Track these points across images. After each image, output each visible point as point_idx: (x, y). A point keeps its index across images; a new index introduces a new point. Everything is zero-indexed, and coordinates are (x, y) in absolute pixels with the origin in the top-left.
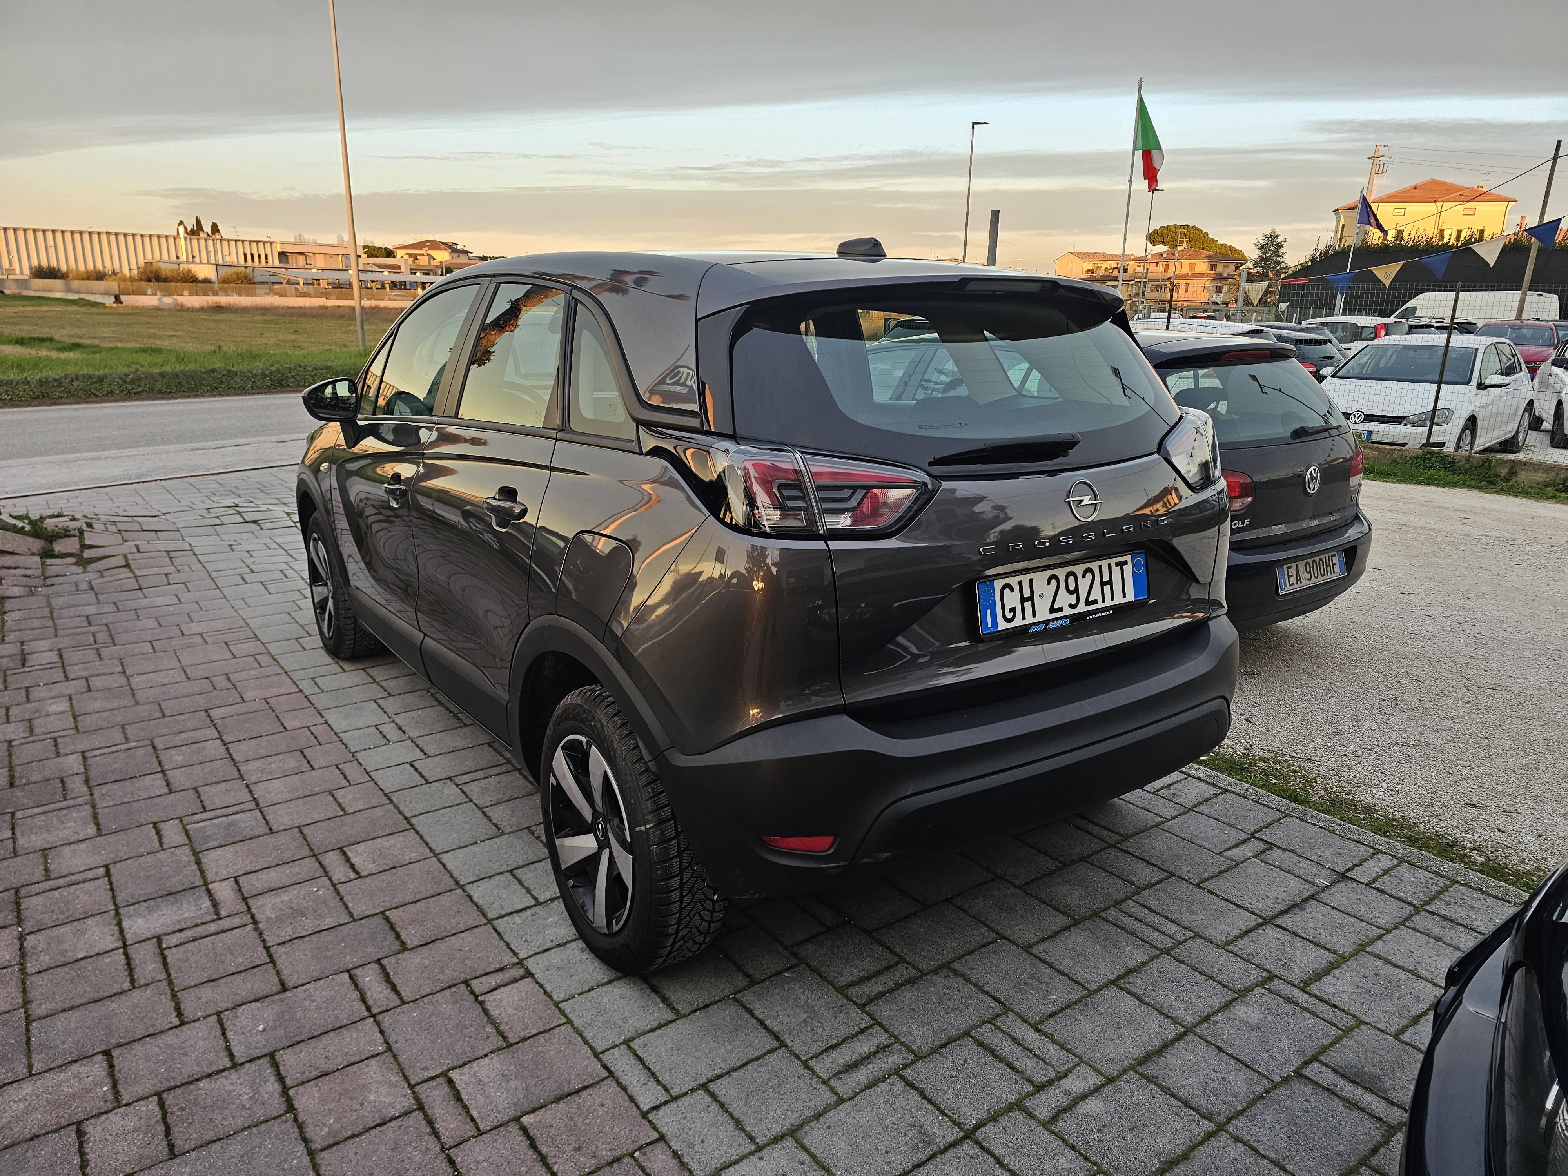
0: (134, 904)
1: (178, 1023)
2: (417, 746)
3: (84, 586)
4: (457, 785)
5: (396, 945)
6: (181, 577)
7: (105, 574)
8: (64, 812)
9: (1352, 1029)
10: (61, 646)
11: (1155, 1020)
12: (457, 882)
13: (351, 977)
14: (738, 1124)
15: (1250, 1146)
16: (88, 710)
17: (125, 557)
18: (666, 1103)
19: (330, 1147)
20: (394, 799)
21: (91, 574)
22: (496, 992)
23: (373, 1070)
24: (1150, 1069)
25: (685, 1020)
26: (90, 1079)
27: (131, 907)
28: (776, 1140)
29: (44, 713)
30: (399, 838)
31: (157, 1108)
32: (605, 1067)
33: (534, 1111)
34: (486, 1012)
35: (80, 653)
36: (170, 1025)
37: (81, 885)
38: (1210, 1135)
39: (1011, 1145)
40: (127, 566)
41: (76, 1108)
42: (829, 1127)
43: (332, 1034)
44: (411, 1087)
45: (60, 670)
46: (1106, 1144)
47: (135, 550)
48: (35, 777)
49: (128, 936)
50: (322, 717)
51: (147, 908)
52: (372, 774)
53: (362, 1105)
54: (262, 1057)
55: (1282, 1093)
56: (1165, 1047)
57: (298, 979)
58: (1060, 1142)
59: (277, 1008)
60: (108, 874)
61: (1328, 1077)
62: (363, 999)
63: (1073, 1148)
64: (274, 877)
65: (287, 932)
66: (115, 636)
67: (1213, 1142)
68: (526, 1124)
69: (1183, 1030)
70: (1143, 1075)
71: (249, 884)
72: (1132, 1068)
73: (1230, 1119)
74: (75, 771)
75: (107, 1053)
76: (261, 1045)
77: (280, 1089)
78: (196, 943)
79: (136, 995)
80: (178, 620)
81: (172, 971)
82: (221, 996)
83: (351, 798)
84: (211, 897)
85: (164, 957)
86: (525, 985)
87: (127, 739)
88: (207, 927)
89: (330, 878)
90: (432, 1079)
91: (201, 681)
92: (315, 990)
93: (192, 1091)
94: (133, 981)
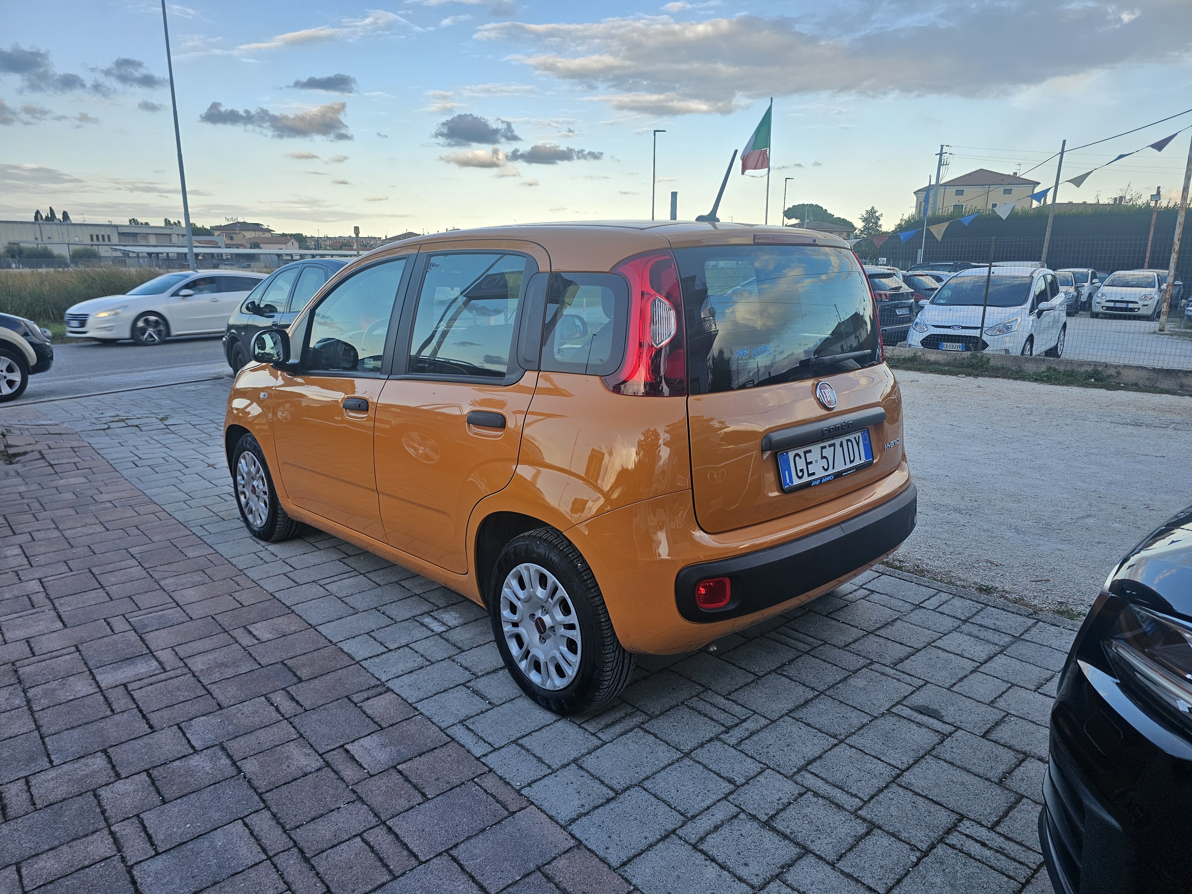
0: (102, 666)
1: (150, 731)
4: (320, 586)
5: (295, 680)
6: (87, 464)
7: (26, 464)
8: (36, 615)
9: (922, 686)
10: (4, 513)
11: (801, 688)
12: (331, 642)
13: (266, 699)
14: (540, 759)
15: (860, 750)
16: (37, 553)
17: (40, 452)
18: (491, 752)
19: (271, 790)
20: (277, 596)
21: (16, 465)
22: (369, 701)
23: (293, 748)
24: (798, 714)
26: (96, 766)
27: (100, 669)
28: (564, 766)
30: (285, 618)
31: (147, 778)
32: (449, 736)
33: (405, 762)
34: (364, 712)
35: (21, 517)
36: (146, 733)
37: (60, 658)
38: (835, 745)
39: (713, 758)
40: (43, 458)
41: (90, 782)
43: (260, 731)
44: (320, 755)
45: (9, 528)
46: (772, 754)
47: (47, 447)
48: (7, 596)
49: (102, 685)
50: (213, 549)
51: (111, 668)
53: (289, 767)
54: (214, 746)
55: (879, 721)
56: (807, 702)
57: (230, 702)
58: (743, 755)
59: (218, 718)
60: (78, 650)
61: (906, 712)
63: (751, 757)
64: (199, 646)
65: (216, 676)
66: (44, 505)
67: (837, 749)
68: (400, 769)
69: (818, 693)
70: (793, 718)
71: (184, 651)
72: (787, 714)
73: (847, 737)
74: (37, 591)
75: (105, 751)
76: (211, 738)
77: (230, 762)
78: (153, 686)
79: (117, 718)
80: (90, 492)
81: (139, 703)
82: (178, 713)
83: (246, 597)
84: (157, 660)
85: (131, 695)
86: (389, 696)
87: (71, 569)
88: (158, 676)
89: (240, 644)
90: (334, 749)
91: (118, 531)
92: (243, 707)
93: (169, 768)
94: (112, 710)
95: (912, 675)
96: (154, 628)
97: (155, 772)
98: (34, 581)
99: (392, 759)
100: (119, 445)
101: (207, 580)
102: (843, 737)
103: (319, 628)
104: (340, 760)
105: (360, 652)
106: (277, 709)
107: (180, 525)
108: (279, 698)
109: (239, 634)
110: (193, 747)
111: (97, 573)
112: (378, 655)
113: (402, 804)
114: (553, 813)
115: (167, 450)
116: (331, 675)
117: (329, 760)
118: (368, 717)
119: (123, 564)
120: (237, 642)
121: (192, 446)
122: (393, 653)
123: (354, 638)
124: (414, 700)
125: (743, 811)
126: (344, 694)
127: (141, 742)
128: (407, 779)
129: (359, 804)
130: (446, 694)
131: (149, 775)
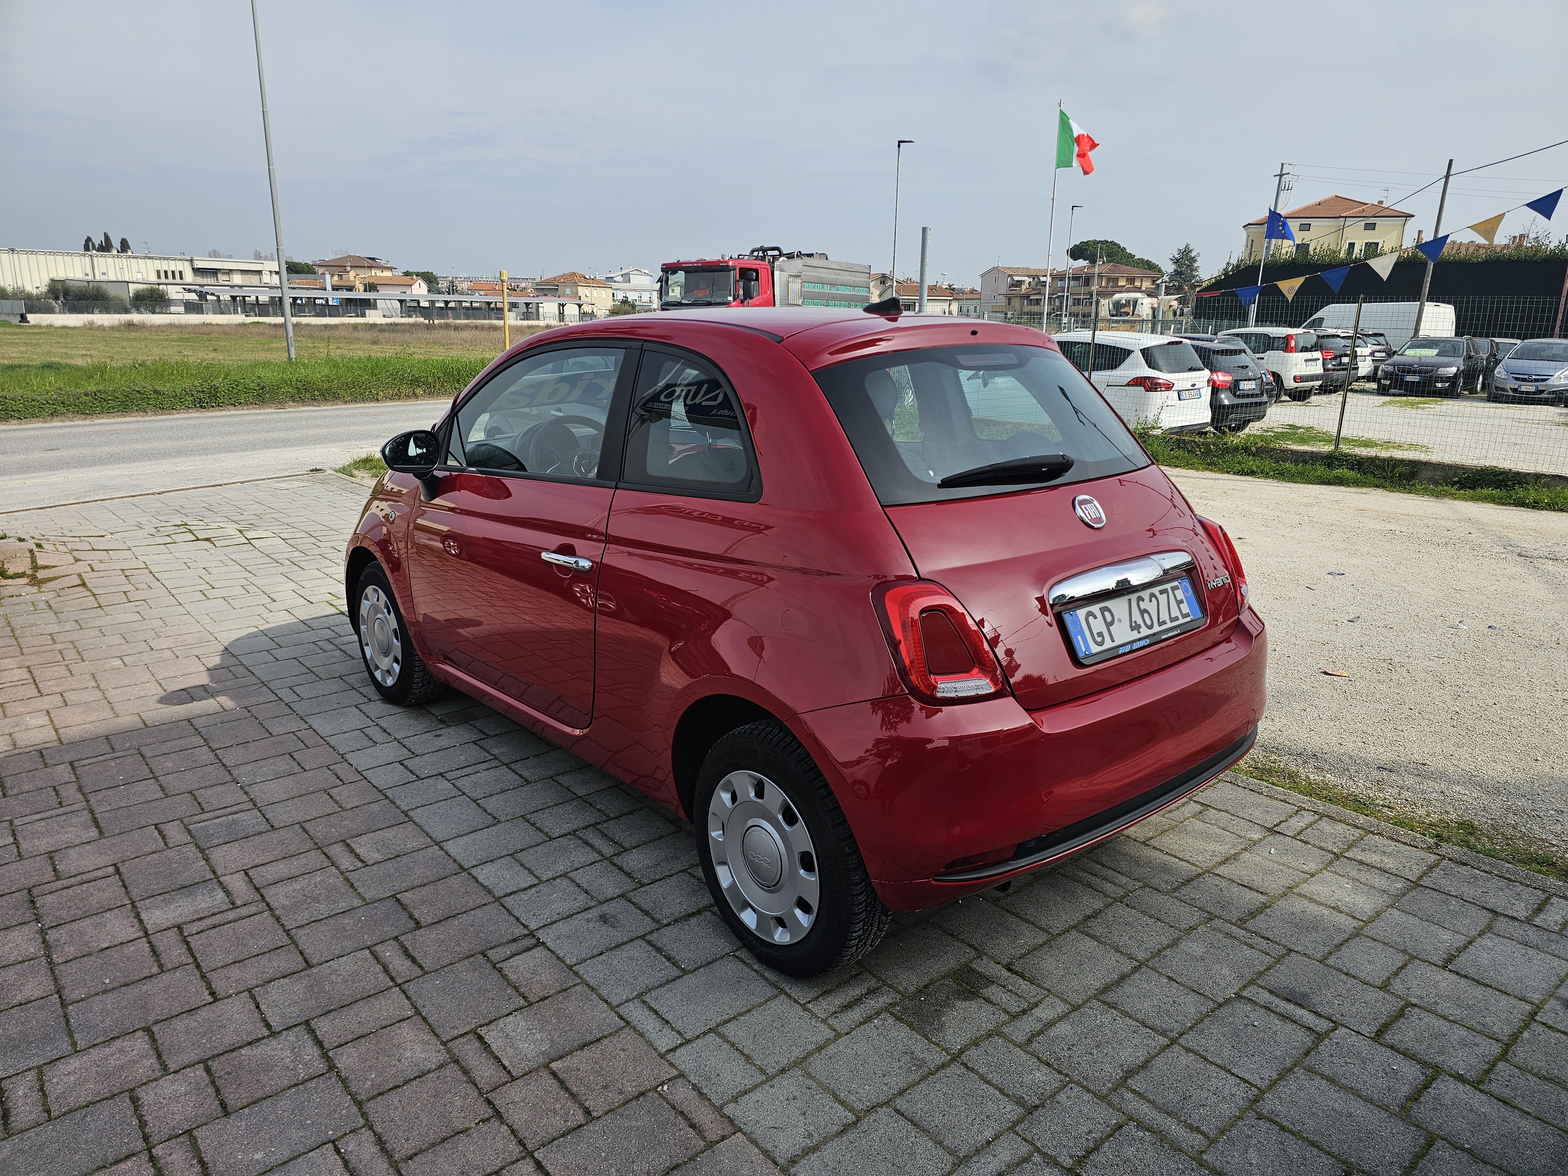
0: (149, 897)
1: (212, 1000)
2: (404, 746)
3: (43, 606)
4: (449, 781)
5: (411, 924)
6: (141, 595)
7: (62, 593)
8: (63, 817)
9: (1283, 956)
10: (29, 664)
11: (1113, 956)
12: (461, 867)
13: (371, 952)
14: (748, 1058)
15: (1200, 1055)
16: (68, 723)
17: (80, 575)
18: (681, 1045)
19: (374, 1098)
20: (389, 795)
21: (46, 594)
22: (512, 960)
23: (406, 1032)
24: (1111, 997)
25: (691, 976)
26: (135, 1052)
27: (147, 901)
28: (783, 1071)
29: (24, 727)
30: (400, 830)
31: (205, 1074)
32: (622, 1018)
33: (561, 1057)
34: (504, 977)
35: (49, 669)
36: (204, 1002)
37: (93, 883)
38: (1164, 1048)
39: (993, 1064)
40: (84, 584)
41: (126, 1077)
42: (830, 1058)
43: (361, 1003)
44: (444, 1044)
45: (33, 686)
46: (1076, 1060)
47: (89, 569)
48: (26, 788)
49: (148, 927)
50: (306, 723)
51: (162, 901)
52: (364, 773)
53: (399, 1061)
54: (297, 1025)
55: (1226, 1011)
56: (1122, 978)
57: (321, 956)
58: (1035, 1060)
59: (305, 982)
60: (118, 872)
61: (1263, 997)
62: (386, 970)
63: (1048, 1064)
64: (282, 869)
65: (304, 916)
66: (83, 653)
67: (1168, 1054)
68: (555, 1069)
69: (1137, 964)
70: (1104, 1002)
71: (261, 876)
72: (1095, 997)
73: (1181, 1035)
74: (67, 780)
75: (148, 1030)
76: (294, 1014)
77: (319, 1051)
78: (218, 929)
79: (166, 977)
80: (143, 635)
81: (197, 955)
82: (249, 975)
83: (346, 795)
84: (224, 888)
85: (188, 943)
86: (538, 952)
87: (113, 749)
88: (225, 915)
89: (337, 868)
90: (462, 1036)
92: (340, 966)
93: (234, 1058)
94: (161, 966)
95: (1268, 939)
96: (221, 841)
97: (216, 1064)
98: (63, 766)
99: (543, 1054)
100: (185, 567)
101: (297, 769)
102: (1175, 1034)
103: (447, 846)
104: (471, 1054)
105: (501, 885)
107: (262, 686)
108: (389, 952)
109: (337, 851)
110: (268, 1026)
111: (148, 754)
112: (526, 889)
113: (558, 1124)
114: (768, 1147)
115: (248, 574)
116: (461, 919)
117: (456, 1051)
118: (511, 985)
119: (184, 743)
120: (333, 864)
121: (282, 570)
122: (545, 886)
123: (492, 861)
124: (575, 961)
125: (1038, 1150)
126: (479, 948)
127: (198, 1016)
128: (562, 1083)
129: (496, 1123)
130: (618, 952)
131: (208, 1070)
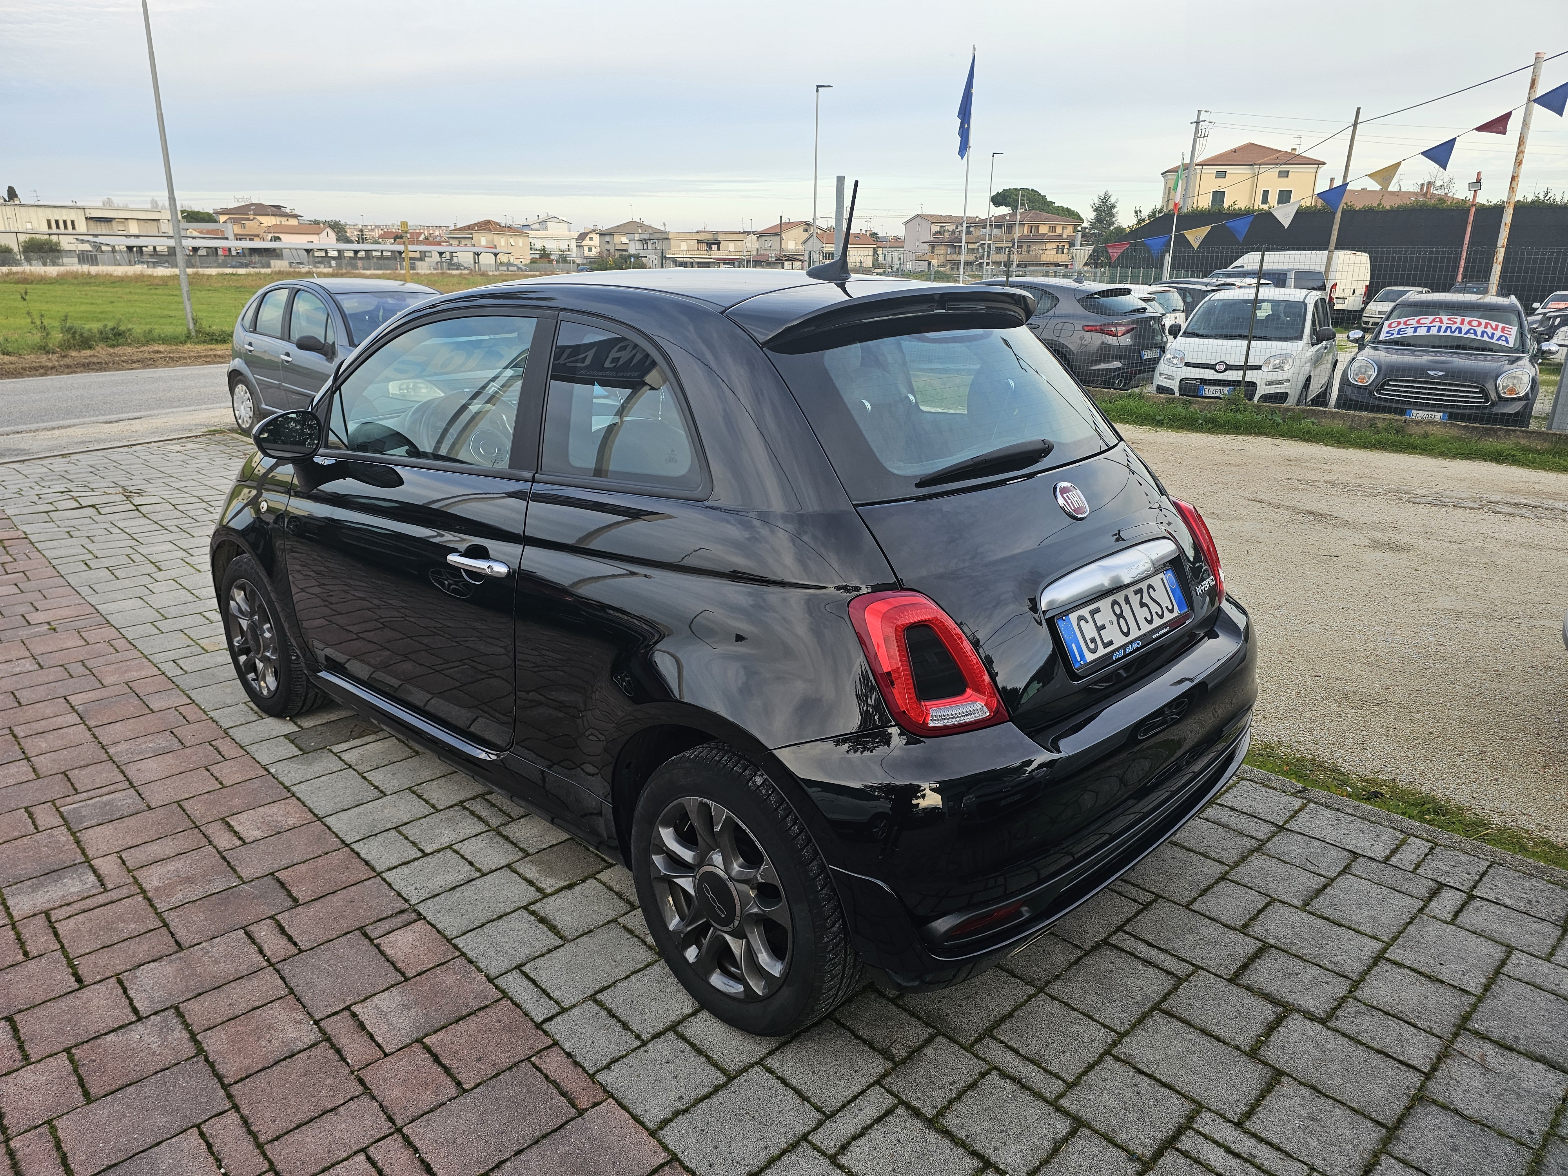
0: (17, 883)
1: (77, 987)
5: (289, 903)
6: (19, 566)
9: (1151, 903)
12: (343, 842)
13: (246, 933)
14: (625, 1025)
15: (1064, 1002)
18: (558, 1014)
19: (241, 1080)
20: (273, 771)
23: (279, 1013)
25: (572, 944)
27: (15, 886)
28: (658, 1035)
30: (281, 805)
31: (67, 1062)
32: (499, 989)
33: (435, 1032)
34: (382, 953)
36: (69, 990)
38: (1030, 997)
43: (233, 985)
44: (316, 1022)
49: (14, 913)
50: (189, 697)
51: (29, 887)
52: (247, 748)
53: (270, 1042)
54: (166, 1009)
55: (1092, 958)
57: (194, 939)
59: (175, 966)
61: (1129, 944)
64: (156, 850)
65: (178, 897)
67: (1034, 1002)
68: (428, 1043)
71: (133, 858)
73: (1048, 983)
76: (164, 999)
77: (187, 1035)
78: (86, 914)
79: (32, 965)
80: (22, 609)
81: (65, 941)
83: (229, 772)
84: (95, 871)
85: (54, 929)
86: (419, 927)
88: (94, 899)
91: (55, 669)
92: (212, 947)
93: (99, 1045)
94: (26, 954)
95: (1138, 886)
96: (94, 822)
97: (79, 1052)
99: (417, 1028)
100: (67, 535)
101: (176, 745)
103: (329, 821)
104: (345, 1031)
105: (384, 858)
106: (261, 951)
107: (144, 660)
108: (265, 932)
109: (215, 829)
110: (135, 1011)
111: (21, 734)
112: (409, 862)
113: (428, 1099)
114: (638, 1111)
115: (134, 543)
116: (341, 895)
117: (328, 1030)
118: (388, 960)
119: (59, 721)
120: (211, 843)
121: (171, 537)
122: (429, 858)
123: (376, 835)
124: (455, 933)
125: (902, 1102)
126: (358, 924)
127: (62, 1004)
128: (436, 1059)
129: (366, 1100)
130: (500, 922)
131: (71, 1058)
